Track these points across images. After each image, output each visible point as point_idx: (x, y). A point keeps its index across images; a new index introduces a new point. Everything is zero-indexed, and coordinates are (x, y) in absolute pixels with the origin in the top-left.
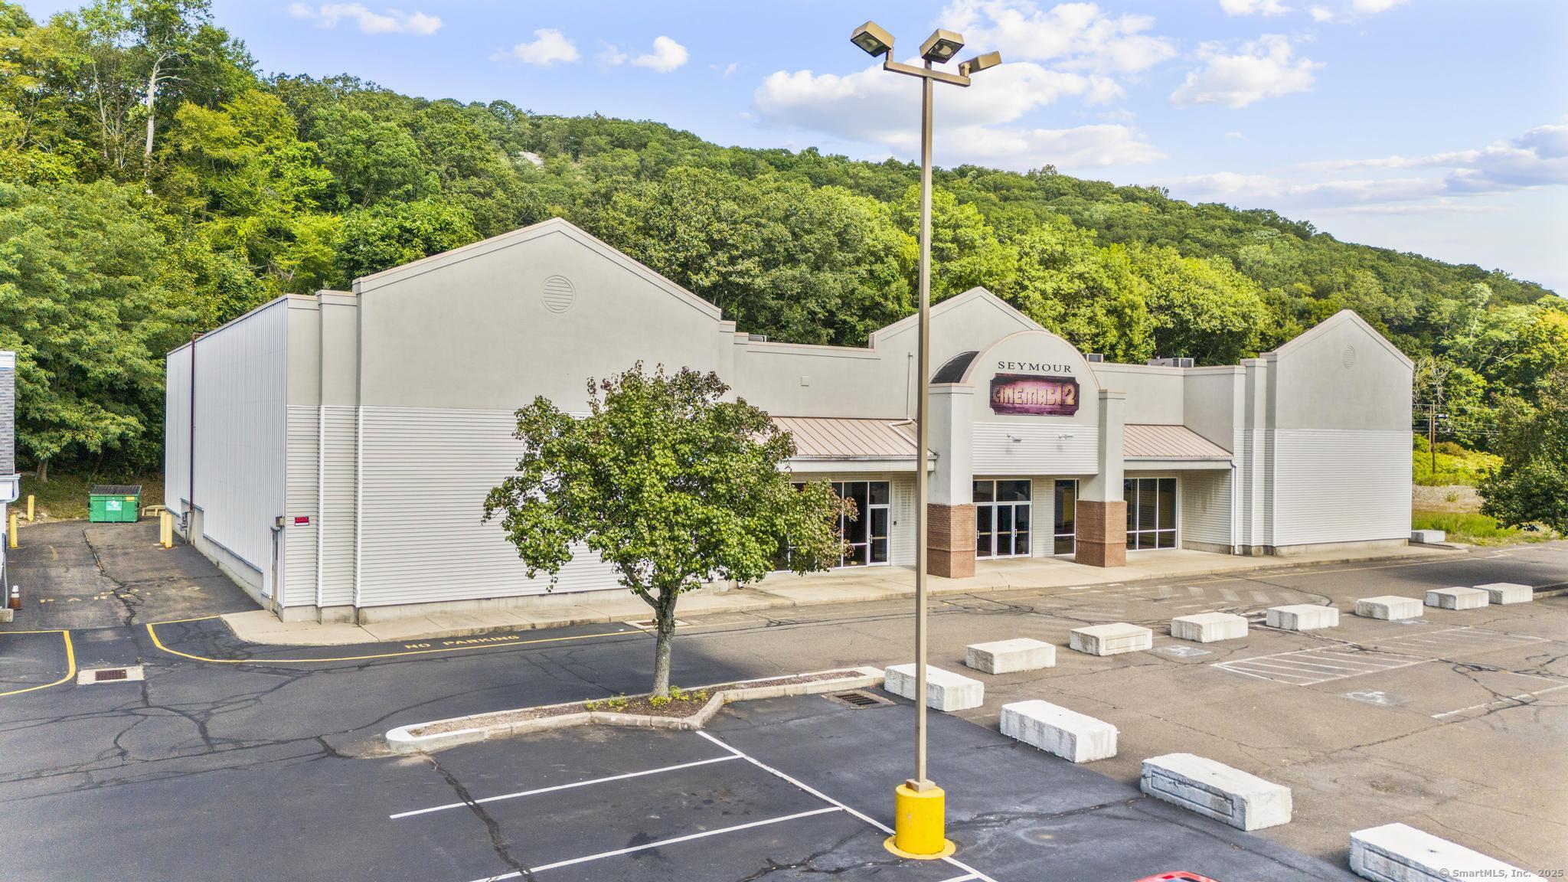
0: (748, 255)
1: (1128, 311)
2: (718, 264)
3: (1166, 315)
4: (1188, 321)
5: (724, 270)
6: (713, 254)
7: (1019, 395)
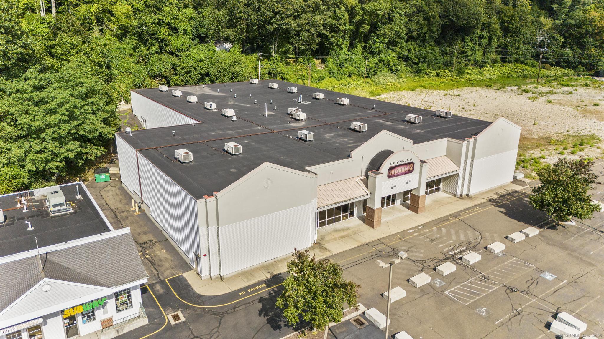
0: (288, 17)
1: (432, 19)
2: (277, 21)
3: (446, 19)
4: (454, 21)
5: (279, 23)
6: (275, 17)
7: (396, 171)
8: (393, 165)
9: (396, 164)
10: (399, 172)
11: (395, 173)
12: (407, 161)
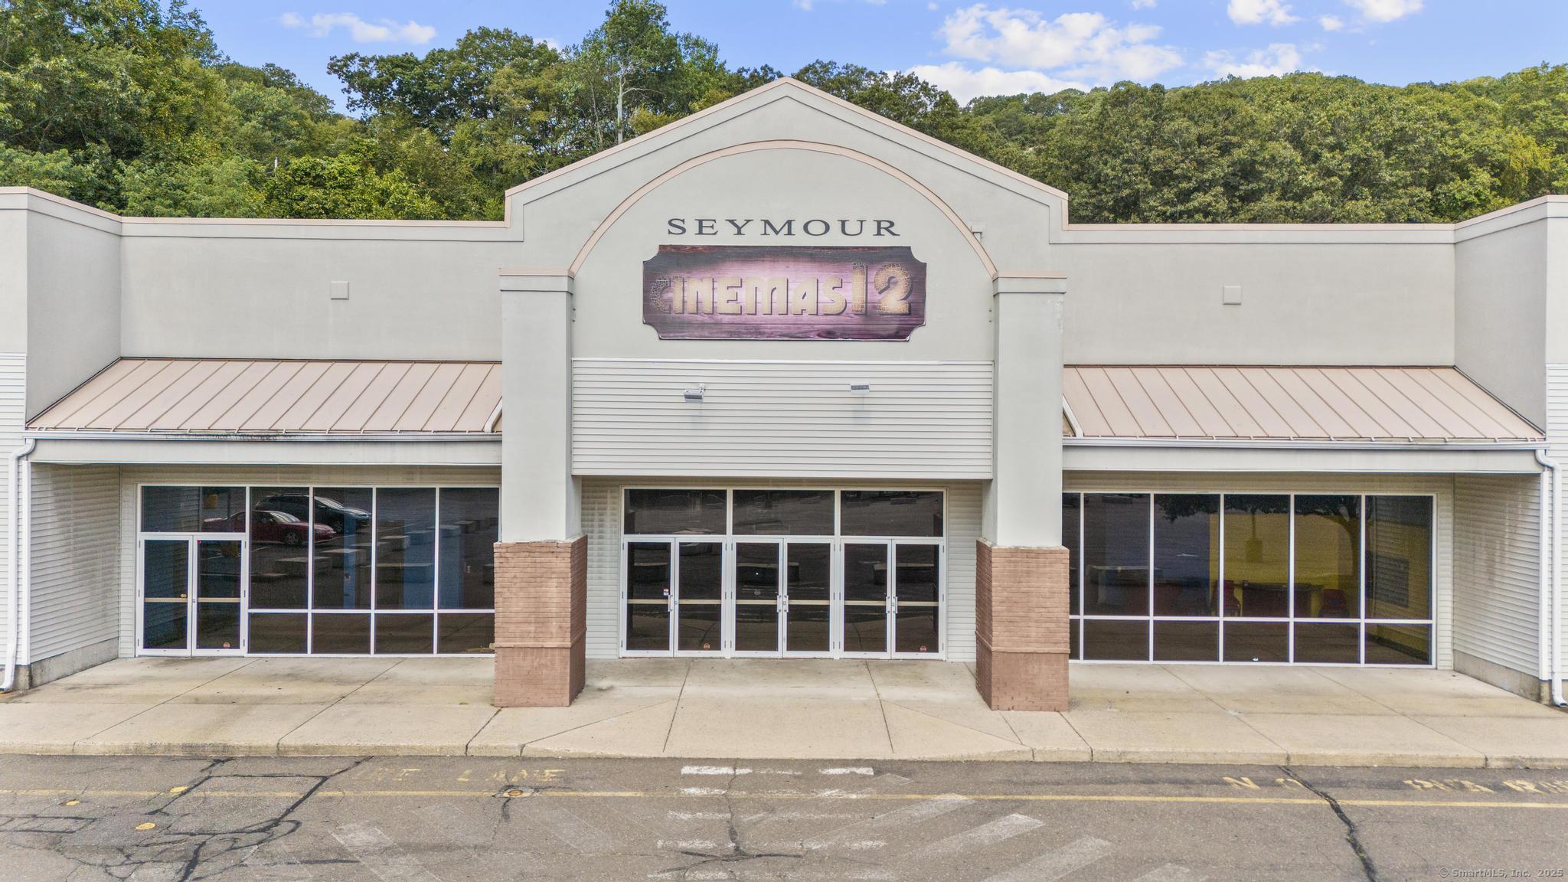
7: (731, 294)
8: (691, 239)
9: (726, 237)
10: (763, 306)
11: (723, 307)
12: (836, 227)
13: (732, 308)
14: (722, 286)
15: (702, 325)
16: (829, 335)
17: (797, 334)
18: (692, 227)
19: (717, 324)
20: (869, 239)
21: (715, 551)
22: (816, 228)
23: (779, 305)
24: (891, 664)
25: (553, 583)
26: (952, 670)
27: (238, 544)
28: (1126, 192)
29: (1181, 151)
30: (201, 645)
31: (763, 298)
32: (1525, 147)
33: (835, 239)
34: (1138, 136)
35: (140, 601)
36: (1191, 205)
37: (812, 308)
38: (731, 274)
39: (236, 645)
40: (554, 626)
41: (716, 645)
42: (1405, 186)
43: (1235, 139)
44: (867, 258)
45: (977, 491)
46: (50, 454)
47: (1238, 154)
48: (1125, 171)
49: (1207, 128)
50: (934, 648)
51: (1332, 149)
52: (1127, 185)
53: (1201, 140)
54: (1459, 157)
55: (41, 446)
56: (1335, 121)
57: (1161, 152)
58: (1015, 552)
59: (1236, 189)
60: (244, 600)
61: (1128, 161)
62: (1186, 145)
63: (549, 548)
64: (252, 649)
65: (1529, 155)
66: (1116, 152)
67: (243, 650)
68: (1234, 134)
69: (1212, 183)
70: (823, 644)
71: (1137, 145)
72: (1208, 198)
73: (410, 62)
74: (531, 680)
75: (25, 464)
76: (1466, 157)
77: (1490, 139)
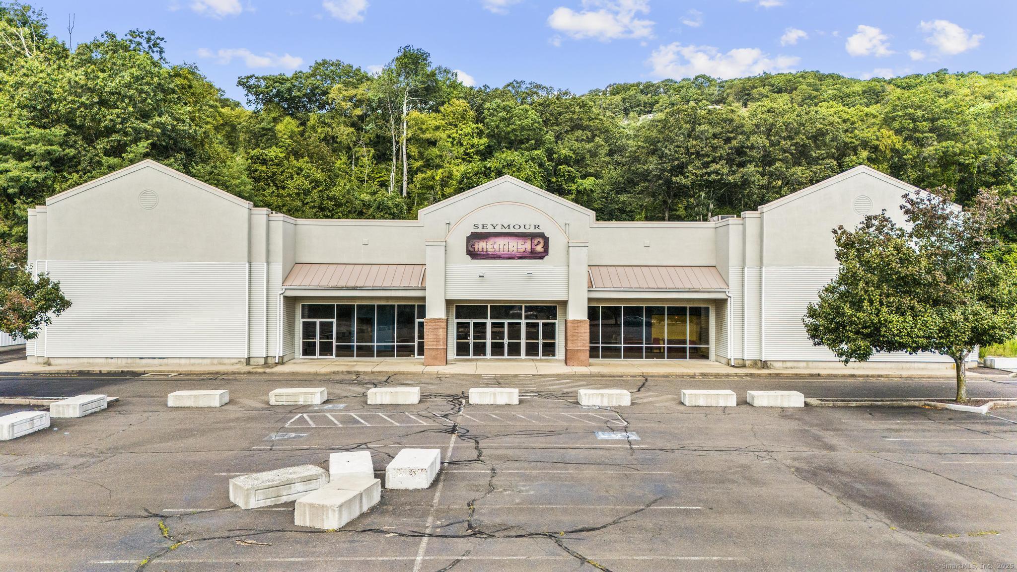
7: (492, 246)
8: (480, 230)
9: (490, 230)
10: (502, 250)
11: (490, 250)
12: (522, 227)
13: (493, 250)
14: (489, 244)
15: (484, 255)
16: (521, 258)
17: (511, 257)
18: (481, 227)
19: (488, 255)
20: (532, 230)
21: (484, 324)
22: (517, 227)
23: (506, 250)
24: (541, 360)
25: (441, 330)
26: (559, 361)
27: (332, 323)
28: (676, 162)
29: (704, 142)
30: (320, 355)
31: (501, 247)
32: (888, 137)
33: (522, 230)
34: (682, 134)
35: (301, 341)
36: (709, 170)
37: (516, 250)
38: (492, 240)
39: (331, 355)
40: (441, 342)
41: (485, 354)
42: (823, 159)
43: (732, 135)
44: (532, 236)
45: (564, 303)
46: (290, 293)
47: (734, 143)
48: (676, 152)
49: (718, 130)
50: (554, 355)
51: (785, 139)
52: (677, 159)
53: (715, 136)
54: (854, 143)
55: (287, 291)
56: (787, 125)
57: (694, 142)
58: (574, 321)
59: (734, 160)
60: (334, 340)
61: (678, 146)
62: (707, 139)
63: (440, 320)
64: (337, 356)
65: (890, 142)
66: (672, 141)
67: (334, 356)
68: (732, 132)
69: (721, 158)
70: (519, 354)
71: (681, 138)
72: (718, 167)
73: (283, 79)
74: (435, 358)
75: (282, 296)
76: (857, 143)
77: (868, 134)
